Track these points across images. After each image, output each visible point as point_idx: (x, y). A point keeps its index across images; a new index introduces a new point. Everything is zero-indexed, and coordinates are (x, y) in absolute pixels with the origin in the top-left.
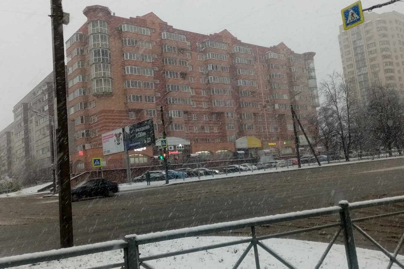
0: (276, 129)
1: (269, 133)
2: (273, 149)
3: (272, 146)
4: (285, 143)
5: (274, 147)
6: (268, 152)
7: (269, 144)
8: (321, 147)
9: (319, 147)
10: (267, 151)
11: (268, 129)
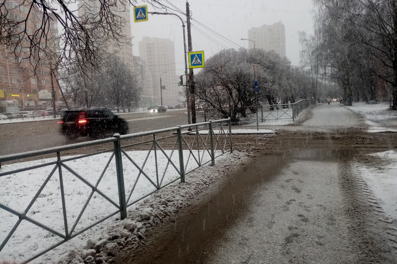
0: (19, 81)
1: (12, 85)
2: (16, 100)
3: (16, 98)
4: (28, 96)
5: (18, 99)
6: (12, 103)
7: (12, 95)
8: (61, 102)
9: (59, 102)
10: (10, 102)
11: (11, 80)
